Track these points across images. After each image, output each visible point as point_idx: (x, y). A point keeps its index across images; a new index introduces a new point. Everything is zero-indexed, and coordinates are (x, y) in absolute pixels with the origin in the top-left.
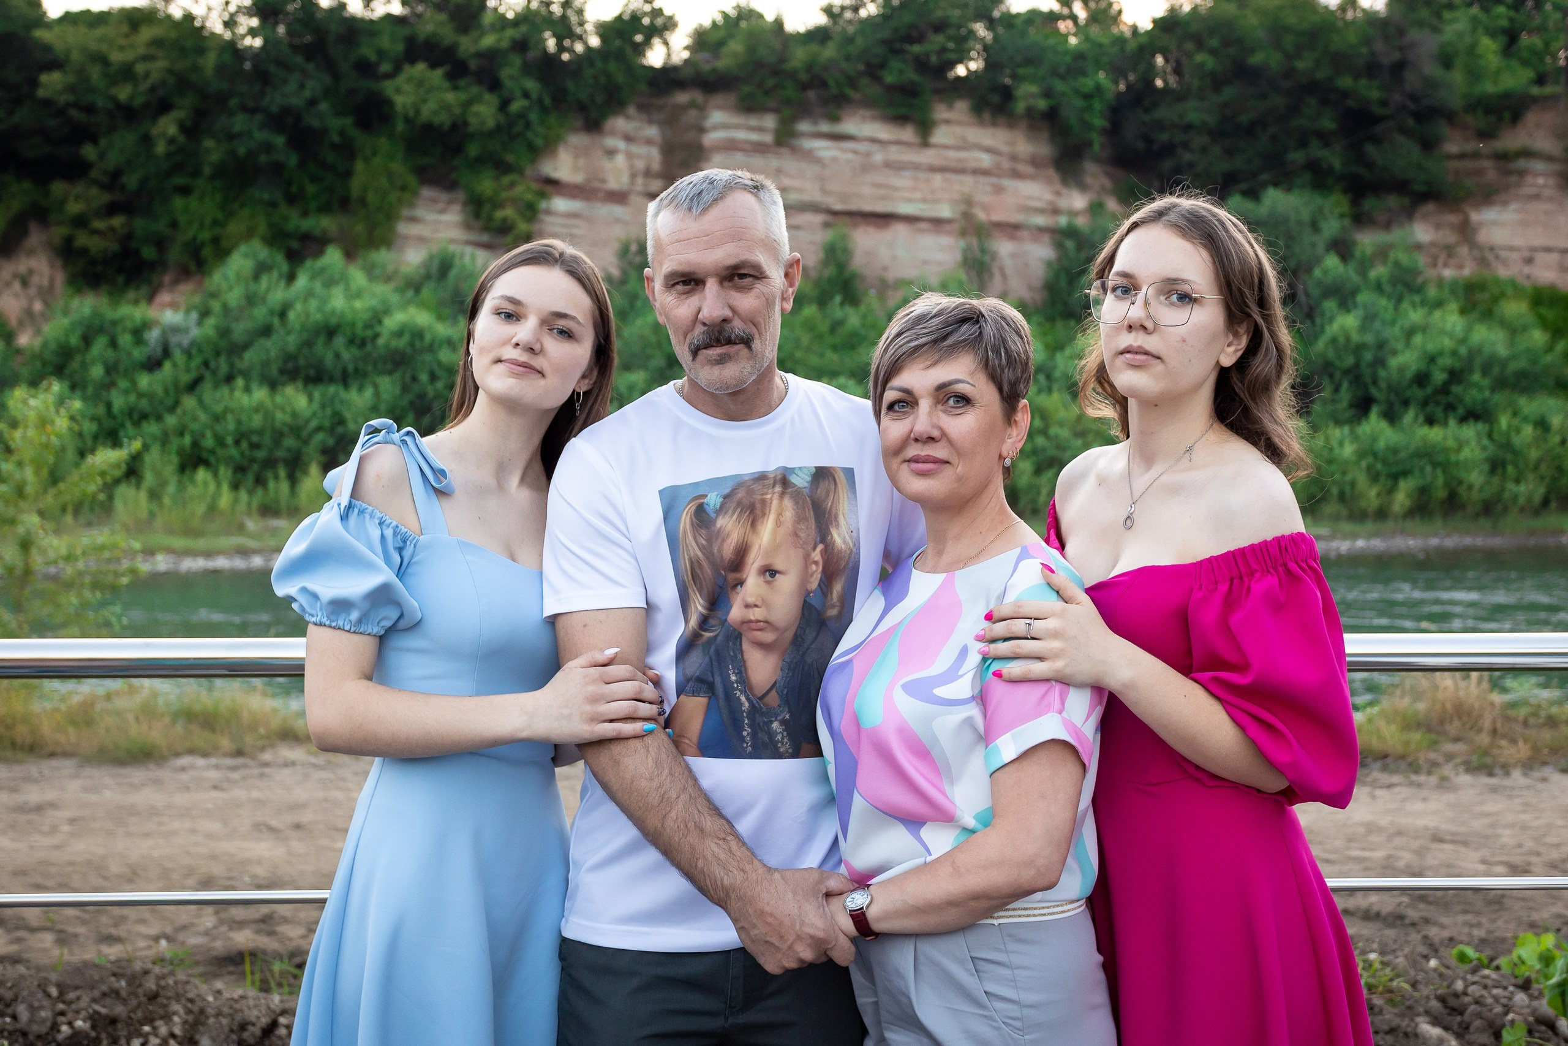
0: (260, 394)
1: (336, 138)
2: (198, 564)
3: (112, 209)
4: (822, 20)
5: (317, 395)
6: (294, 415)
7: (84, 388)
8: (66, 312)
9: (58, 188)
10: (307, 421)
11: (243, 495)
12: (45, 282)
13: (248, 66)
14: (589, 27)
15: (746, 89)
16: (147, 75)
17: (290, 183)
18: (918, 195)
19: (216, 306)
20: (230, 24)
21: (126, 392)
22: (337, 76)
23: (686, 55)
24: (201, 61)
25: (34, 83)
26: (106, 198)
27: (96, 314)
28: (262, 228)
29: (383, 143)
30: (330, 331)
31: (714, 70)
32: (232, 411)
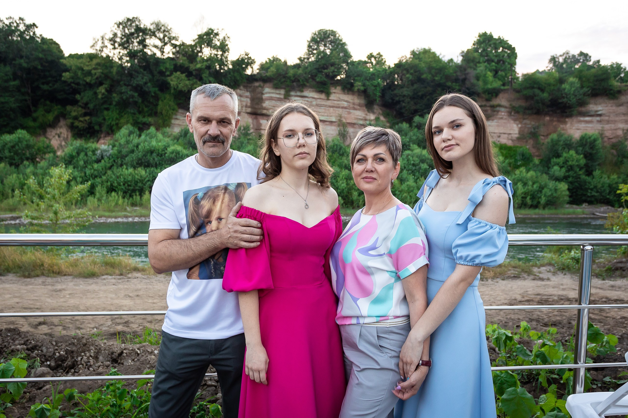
0: (131, 170)
1: (153, 94)
2: (113, 220)
3: (85, 114)
4: (298, 62)
5: (148, 170)
6: (141, 177)
7: (78, 168)
8: (72, 145)
9: (69, 108)
10: (145, 179)
11: (126, 200)
12: (66, 136)
13: (126, 72)
14: (229, 62)
15: (276, 82)
16: (95, 74)
17: (139, 107)
18: (326, 114)
19: (117, 144)
20: (120, 59)
21: (91, 169)
22: (153, 76)
23: (258, 71)
24: (112, 70)
25: (61, 76)
26: (84, 111)
27: (81, 146)
28: (131, 121)
29: (167, 96)
30: (152, 152)
31: (266, 76)
32: (122, 175)
